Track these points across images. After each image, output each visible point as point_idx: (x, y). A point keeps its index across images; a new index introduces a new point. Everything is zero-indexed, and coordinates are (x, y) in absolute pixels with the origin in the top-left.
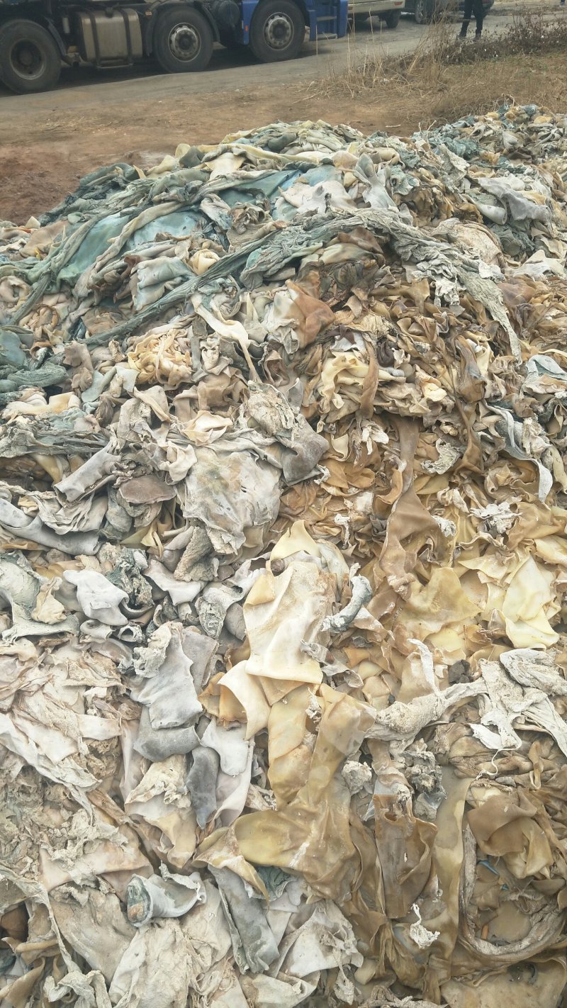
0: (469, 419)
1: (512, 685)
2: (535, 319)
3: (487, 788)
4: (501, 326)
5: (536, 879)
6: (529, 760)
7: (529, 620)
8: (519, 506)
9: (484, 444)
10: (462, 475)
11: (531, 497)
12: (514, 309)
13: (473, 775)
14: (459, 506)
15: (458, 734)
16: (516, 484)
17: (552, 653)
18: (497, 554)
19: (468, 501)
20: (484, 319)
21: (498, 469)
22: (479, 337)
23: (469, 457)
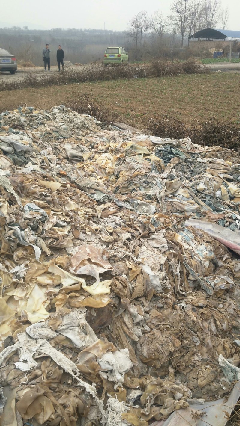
0: (1, 233)
1: (31, 340)
2: (27, 189)
3: (24, 389)
4: (12, 194)
5: (50, 421)
6: (41, 370)
7: (37, 311)
8: (28, 265)
9: (10, 242)
10: (2, 257)
11: (33, 260)
12: (16, 187)
13: (18, 386)
14: (3, 270)
15: (10, 370)
16: (27, 256)
17: (47, 322)
18: (22, 286)
19: (7, 267)
20: (4, 192)
21: (18, 251)
22: (1, 200)
23: (3, 249)
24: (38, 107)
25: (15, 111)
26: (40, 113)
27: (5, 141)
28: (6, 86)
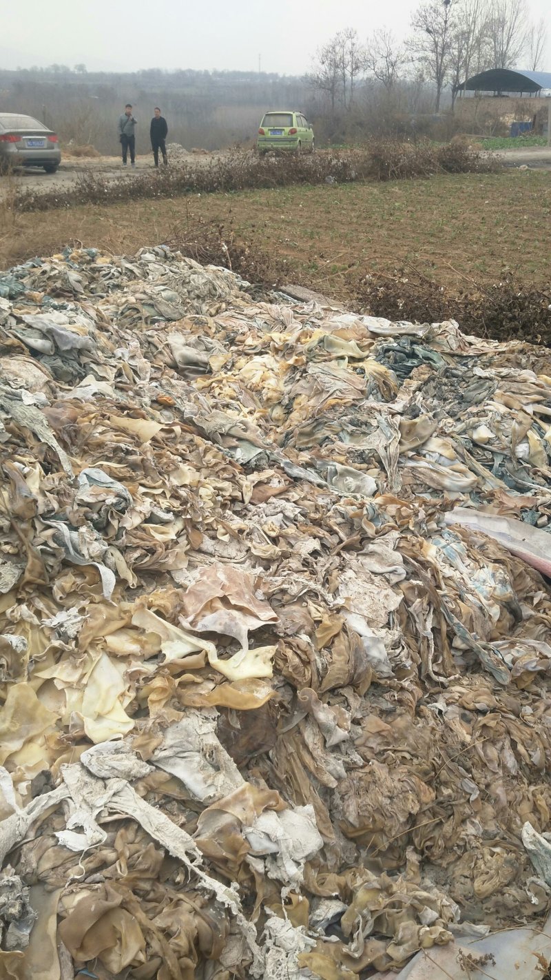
0: (26, 536)
1: (93, 781)
2: (84, 436)
3: (77, 893)
4: (49, 447)
5: (134, 967)
6: (115, 850)
7: (107, 714)
8: (87, 609)
9: (45, 557)
10: (27, 589)
11: (97, 598)
12: (60, 431)
13: (62, 884)
14: (29, 620)
15: (44, 848)
16: (83, 589)
17: (129, 739)
18: (71, 658)
19: (38, 613)
20: (31, 442)
21: (64, 578)
22: (26, 459)
23: (31, 571)
24: (108, 248)
25: (56, 258)
26: (112, 263)
27: (34, 326)
28: (35, 200)
